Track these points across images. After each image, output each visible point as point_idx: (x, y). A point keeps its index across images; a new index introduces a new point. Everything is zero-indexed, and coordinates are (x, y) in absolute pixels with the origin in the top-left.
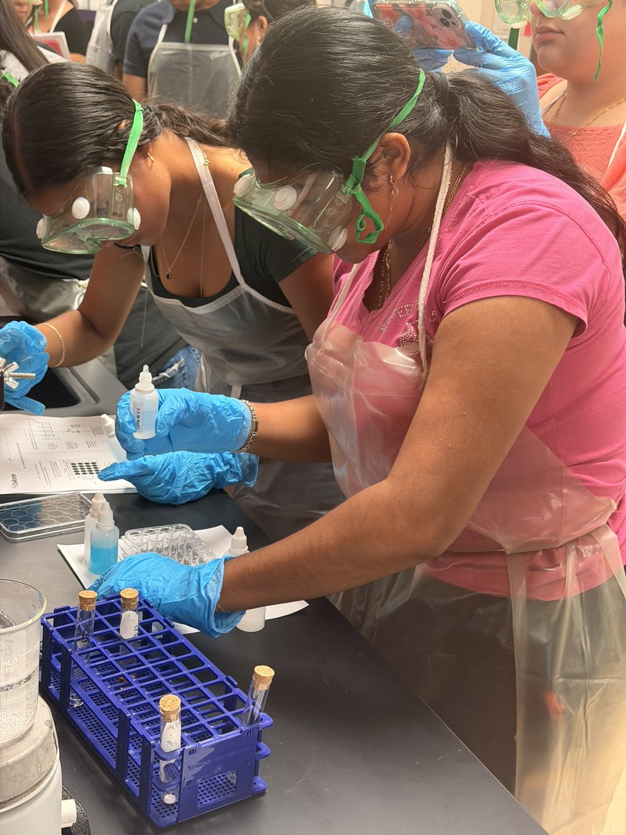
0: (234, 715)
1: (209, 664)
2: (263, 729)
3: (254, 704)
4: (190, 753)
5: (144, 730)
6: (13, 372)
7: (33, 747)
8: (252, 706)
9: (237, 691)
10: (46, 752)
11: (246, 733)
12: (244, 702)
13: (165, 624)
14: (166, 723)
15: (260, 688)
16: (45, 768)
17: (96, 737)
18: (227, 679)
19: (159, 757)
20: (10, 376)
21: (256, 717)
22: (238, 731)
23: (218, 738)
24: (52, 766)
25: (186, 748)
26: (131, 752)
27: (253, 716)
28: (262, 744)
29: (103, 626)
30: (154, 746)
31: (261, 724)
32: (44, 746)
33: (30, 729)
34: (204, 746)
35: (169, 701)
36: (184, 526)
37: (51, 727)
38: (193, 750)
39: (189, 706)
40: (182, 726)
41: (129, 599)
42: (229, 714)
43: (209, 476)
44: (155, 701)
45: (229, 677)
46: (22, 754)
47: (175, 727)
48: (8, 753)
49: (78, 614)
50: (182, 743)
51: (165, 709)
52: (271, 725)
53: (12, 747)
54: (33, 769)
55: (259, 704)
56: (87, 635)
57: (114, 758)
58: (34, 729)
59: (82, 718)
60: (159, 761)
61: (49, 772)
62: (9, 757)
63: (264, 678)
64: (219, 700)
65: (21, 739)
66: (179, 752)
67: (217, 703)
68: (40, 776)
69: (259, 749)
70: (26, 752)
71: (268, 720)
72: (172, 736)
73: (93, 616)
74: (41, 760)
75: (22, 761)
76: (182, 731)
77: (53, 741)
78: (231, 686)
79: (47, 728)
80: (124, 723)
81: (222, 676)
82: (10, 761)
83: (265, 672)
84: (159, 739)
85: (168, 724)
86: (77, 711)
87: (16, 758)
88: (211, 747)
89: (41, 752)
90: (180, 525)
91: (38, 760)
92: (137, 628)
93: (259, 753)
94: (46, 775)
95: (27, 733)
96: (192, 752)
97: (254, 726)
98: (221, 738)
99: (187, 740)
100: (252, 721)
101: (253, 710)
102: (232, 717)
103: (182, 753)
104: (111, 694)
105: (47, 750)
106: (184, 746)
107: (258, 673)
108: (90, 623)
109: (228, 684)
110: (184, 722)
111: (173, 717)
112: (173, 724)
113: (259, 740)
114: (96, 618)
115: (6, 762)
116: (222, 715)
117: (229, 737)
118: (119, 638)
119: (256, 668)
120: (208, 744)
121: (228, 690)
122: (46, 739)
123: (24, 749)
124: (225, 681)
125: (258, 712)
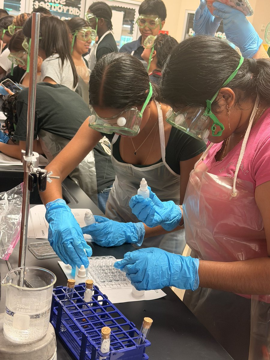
0: (133, 339)
1: (123, 316)
2: (147, 346)
3: (142, 335)
4: (113, 355)
5: (94, 343)
6: (50, 175)
7: (46, 344)
8: (142, 336)
9: (135, 329)
10: (51, 347)
11: (139, 348)
12: (138, 334)
13: (104, 297)
14: (103, 339)
15: (146, 328)
16: (50, 354)
17: (71, 345)
18: (131, 323)
19: (100, 355)
20: (49, 177)
21: (143, 341)
22: (135, 346)
23: (126, 349)
24: (53, 354)
25: (112, 352)
26: (87, 353)
27: (142, 340)
28: (145, 354)
29: (77, 296)
30: (98, 350)
31: (145, 344)
32: (50, 343)
33: (45, 336)
34: (120, 352)
35: (106, 330)
36: (112, 257)
37: (54, 336)
38: (115, 353)
39: (113, 334)
40: (110, 342)
41: (89, 284)
42: (131, 338)
43: (124, 236)
44: (98, 330)
45: (132, 322)
46: (41, 347)
47: (107, 342)
48: (35, 346)
49: (67, 290)
50: (110, 350)
51: (104, 333)
52: (150, 345)
53: (37, 343)
54: (45, 354)
55: (145, 335)
56: (70, 299)
57: (79, 355)
58: (47, 336)
59: (65, 337)
60: (99, 357)
61: (52, 356)
62: (35, 347)
63: (148, 323)
64: (127, 332)
65: (40, 340)
66: (108, 353)
67: (126, 333)
68: (48, 358)
69: (144, 356)
70: (43, 345)
71: (149, 343)
72: (106, 346)
73: (73, 291)
74: (49, 350)
75: (41, 350)
76: (111, 344)
77: (54, 342)
78: (133, 327)
79: (52, 336)
80: (84, 339)
81: (128, 322)
82: (36, 349)
83: (149, 320)
84: (100, 347)
85: (104, 340)
86: (63, 333)
87: (38, 348)
88: (123, 353)
89: (49, 346)
90: (111, 256)
91: (47, 350)
92: (92, 298)
93: (144, 358)
94: (51, 358)
95: (43, 337)
96: (114, 354)
97: (142, 345)
98: (127, 349)
99: (112, 349)
100: (141, 343)
101: (142, 338)
102: (132, 340)
103: (110, 354)
104: (79, 326)
105: (52, 346)
106: (111, 351)
107: (145, 320)
108: (71, 294)
109: (131, 325)
110: (111, 341)
111: (107, 337)
112: (106, 340)
113: (144, 352)
114: (74, 292)
115: (34, 349)
116: (128, 339)
117: (131, 349)
118: (83, 302)
119: (145, 318)
120: (122, 351)
121: (131, 328)
122: (52, 340)
123: (42, 344)
124: (130, 324)
125: (144, 339)
